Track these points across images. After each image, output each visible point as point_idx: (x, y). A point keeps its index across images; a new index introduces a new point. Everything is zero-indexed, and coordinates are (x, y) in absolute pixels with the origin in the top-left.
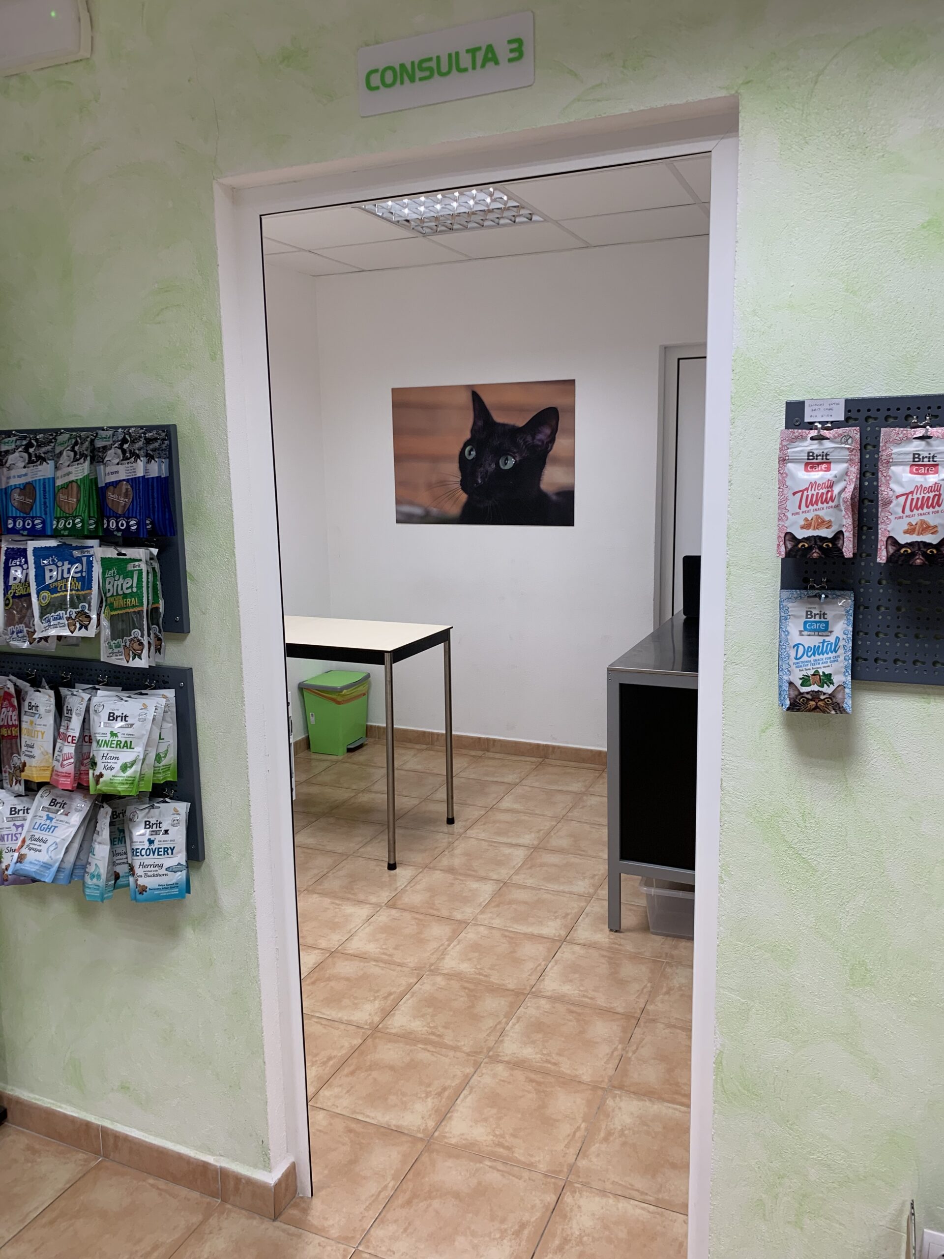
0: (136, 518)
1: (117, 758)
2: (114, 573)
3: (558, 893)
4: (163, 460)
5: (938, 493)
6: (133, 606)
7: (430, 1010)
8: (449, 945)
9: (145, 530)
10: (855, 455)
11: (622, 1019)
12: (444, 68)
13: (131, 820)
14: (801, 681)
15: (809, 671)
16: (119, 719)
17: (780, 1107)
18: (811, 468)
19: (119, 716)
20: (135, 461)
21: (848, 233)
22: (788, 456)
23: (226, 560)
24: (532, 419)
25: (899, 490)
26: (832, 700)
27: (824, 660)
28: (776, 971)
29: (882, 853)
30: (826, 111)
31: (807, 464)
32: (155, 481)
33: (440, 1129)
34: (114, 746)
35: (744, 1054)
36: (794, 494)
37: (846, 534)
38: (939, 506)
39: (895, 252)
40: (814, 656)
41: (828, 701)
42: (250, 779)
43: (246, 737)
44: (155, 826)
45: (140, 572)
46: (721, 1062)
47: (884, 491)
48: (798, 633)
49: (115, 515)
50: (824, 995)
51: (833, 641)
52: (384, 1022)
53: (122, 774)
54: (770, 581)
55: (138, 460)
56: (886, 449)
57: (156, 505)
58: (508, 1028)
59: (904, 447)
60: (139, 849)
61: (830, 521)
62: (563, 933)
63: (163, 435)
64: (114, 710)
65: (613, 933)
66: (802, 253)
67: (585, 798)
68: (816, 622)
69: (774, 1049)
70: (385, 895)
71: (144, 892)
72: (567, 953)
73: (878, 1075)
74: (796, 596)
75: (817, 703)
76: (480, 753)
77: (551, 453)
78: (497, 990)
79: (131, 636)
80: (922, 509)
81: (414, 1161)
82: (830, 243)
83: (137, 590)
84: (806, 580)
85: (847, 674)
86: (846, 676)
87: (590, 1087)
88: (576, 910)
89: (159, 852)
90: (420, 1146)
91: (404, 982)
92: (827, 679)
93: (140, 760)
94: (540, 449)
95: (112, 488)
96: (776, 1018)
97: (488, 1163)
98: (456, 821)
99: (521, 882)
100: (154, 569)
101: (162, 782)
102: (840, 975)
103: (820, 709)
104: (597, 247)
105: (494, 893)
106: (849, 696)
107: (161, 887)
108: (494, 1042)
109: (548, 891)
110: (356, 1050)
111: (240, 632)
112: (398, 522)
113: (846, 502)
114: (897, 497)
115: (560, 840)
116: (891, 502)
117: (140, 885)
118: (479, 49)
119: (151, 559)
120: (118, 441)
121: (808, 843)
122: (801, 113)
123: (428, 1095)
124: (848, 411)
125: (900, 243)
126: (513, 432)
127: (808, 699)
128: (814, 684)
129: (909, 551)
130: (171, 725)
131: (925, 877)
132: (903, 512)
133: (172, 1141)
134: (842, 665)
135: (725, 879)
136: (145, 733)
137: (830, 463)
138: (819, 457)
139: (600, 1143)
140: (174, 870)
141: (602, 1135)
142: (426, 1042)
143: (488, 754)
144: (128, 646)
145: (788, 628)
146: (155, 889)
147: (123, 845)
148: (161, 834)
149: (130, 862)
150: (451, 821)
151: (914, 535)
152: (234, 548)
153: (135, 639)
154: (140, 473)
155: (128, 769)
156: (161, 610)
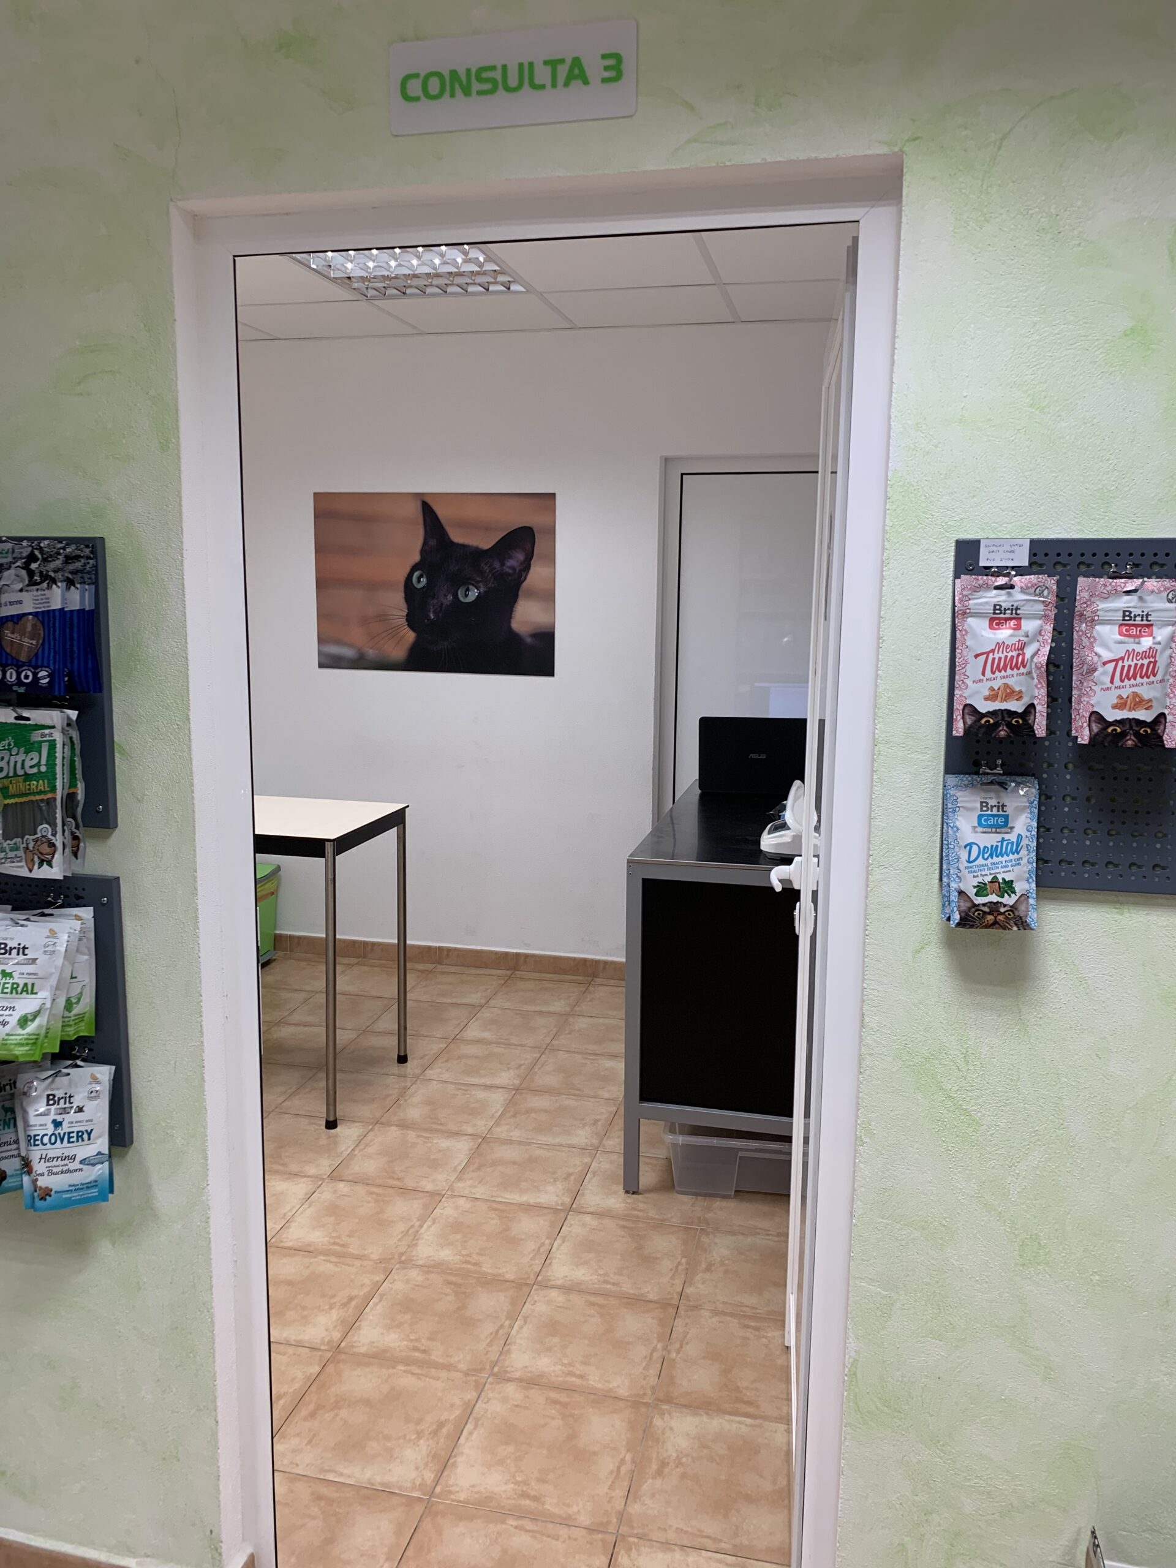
0: (48, 667)
1: (13, 1009)
2: (9, 744)
3: (551, 1147)
4: (87, 587)
5: (1153, 660)
6: (41, 792)
7: (408, 1317)
8: (421, 1226)
9: (62, 684)
10: (1051, 611)
11: (657, 1308)
12: (513, 82)
13: (25, 1094)
14: (975, 890)
15: (985, 877)
16: (14, 952)
17: (928, 1426)
18: (997, 624)
19: (15, 948)
20: (49, 587)
21: (1035, 335)
22: (970, 609)
23: (175, 726)
24: (500, 540)
25: (1106, 655)
26: (1013, 913)
27: (1004, 864)
28: (927, 1254)
29: (1062, 1100)
30: (1012, 184)
31: (992, 620)
32: (75, 614)
33: (442, 1481)
34: (8, 990)
35: (884, 1362)
36: (976, 656)
37: (1038, 708)
38: (1155, 675)
39: (1091, 363)
40: (992, 858)
41: (1009, 915)
42: (204, 1030)
43: (200, 972)
44: (62, 1101)
45: (52, 745)
46: (855, 1374)
47: (1088, 656)
48: (970, 830)
49: (15, 663)
50: (987, 1280)
51: (1015, 840)
52: (348, 1338)
53: (20, 1031)
54: (929, 763)
55: (54, 586)
56: (1091, 604)
57: (75, 649)
58: (514, 1332)
59: (1112, 602)
60: (38, 1135)
61: (1020, 692)
62: (567, 1200)
63: (88, 551)
64: (6, 939)
65: (630, 1195)
66: (978, 357)
67: (571, 1020)
68: (994, 816)
69: (923, 1352)
70: (325, 1165)
71: (47, 1197)
72: (576, 1227)
73: (1051, 1374)
74: (966, 782)
75: (995, 917)
76: (429, 967)
77: (525, 584)
78: (493, 1282)
79: (36, 833)
80: (1135, 679)
81: (413, 1530)
82: (1012, 346)
83: (48, 769)
84: (977, 764)
85: (1030, 880)
86: (1029, 883)
87: (629, 1404)
88: (579, 1169)
89: (69, 1138)
90: (419, 1509)
91: (367, 1280)
92: (1007, 887)
93: (47, 1009)
94: (510, 578)
95: (10, 624)
96: (926, 1313)
97: (512, 1522)
98: (409, 1059)
99: (503, 1136)
100: (71, 738)
101: (73, 1038)
102: (1007, 1254)
103: (999, 924)
104: (583, 330)
105: (472, 1152)
106: (1033, 908)
107: (73, 1188)
108: (499, 1353)
109: (540, 1146)
110: (314, 1382)
111: (194, 827)
112: (321, 666)
113: (1040, 668)
114: (1104, 664)
115: (547, 1078)
116: (1095, 670)
117: (41, 1188)
118: (562, 61)
119: (69, 725)
120: (21, 558)
121: (971, 1091)
122: (980, 183)
123: (419, 1435)
124: (1033, 554)
125: (1097, 353)
126: (477, 555)
127: (984, 912)
128: (992, 894)
129: (1119, 730)
130: (86, 957)
131: (1113, 1127)
132: (1112, 682)
133: (72, 1542)
134: (1025, 869)
135: (865, 1140)
136: (53, 971)
137: (1020, 618)
138: (1007, 612)
139: (653, 1478)
140: (92, 1162)
141: (654, 1467)
142: (407, 1361)
143: (440, 968)
144: (31, 849)
145: (958, 824)
146: (64, 1191)
147: (12, 1129)
148: (73, 1111)
149: (23, 1154)
150: (402, 1059)
151: (1125, 711)
152: (189, 710)
153: (44, 839)
154: (56, 605)
155: (29, 1023)
156: (81, 796)
